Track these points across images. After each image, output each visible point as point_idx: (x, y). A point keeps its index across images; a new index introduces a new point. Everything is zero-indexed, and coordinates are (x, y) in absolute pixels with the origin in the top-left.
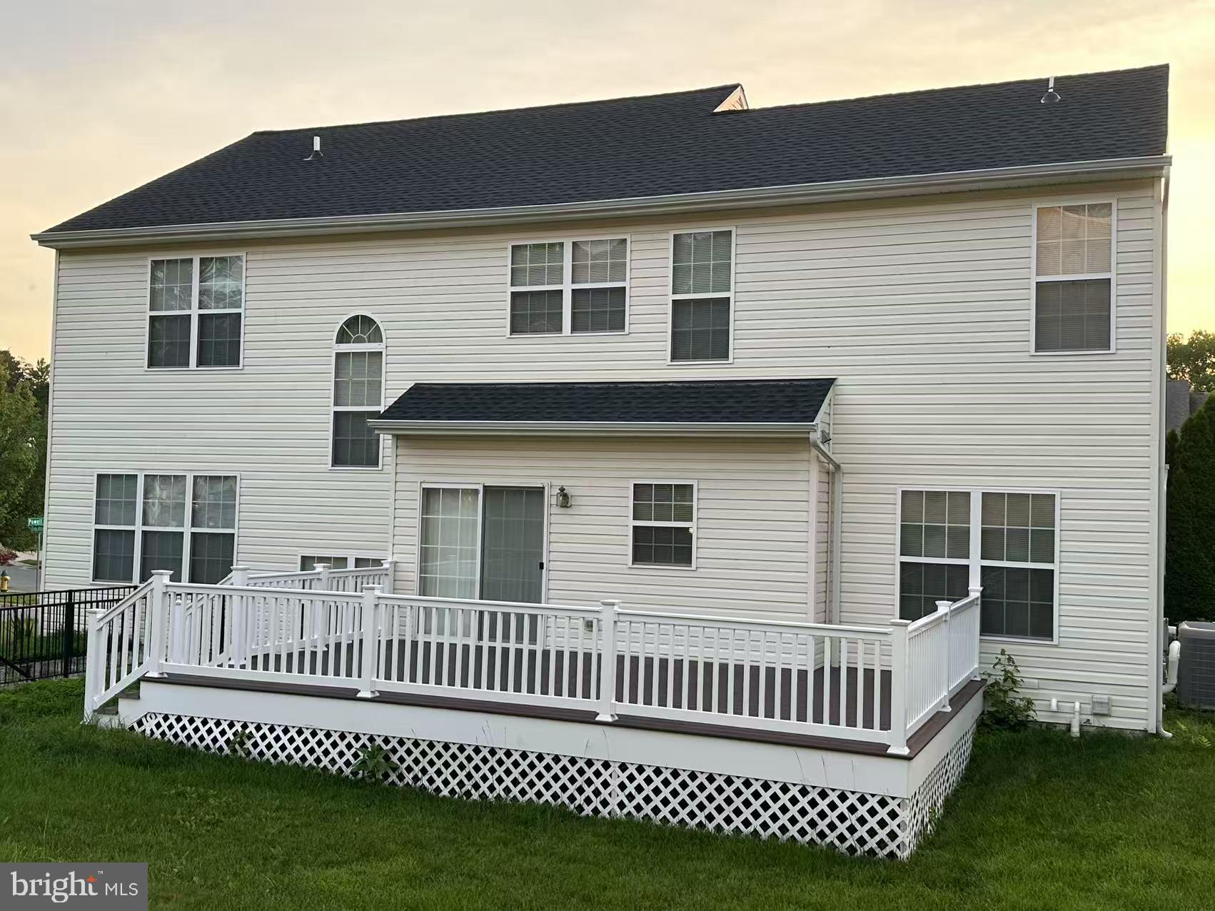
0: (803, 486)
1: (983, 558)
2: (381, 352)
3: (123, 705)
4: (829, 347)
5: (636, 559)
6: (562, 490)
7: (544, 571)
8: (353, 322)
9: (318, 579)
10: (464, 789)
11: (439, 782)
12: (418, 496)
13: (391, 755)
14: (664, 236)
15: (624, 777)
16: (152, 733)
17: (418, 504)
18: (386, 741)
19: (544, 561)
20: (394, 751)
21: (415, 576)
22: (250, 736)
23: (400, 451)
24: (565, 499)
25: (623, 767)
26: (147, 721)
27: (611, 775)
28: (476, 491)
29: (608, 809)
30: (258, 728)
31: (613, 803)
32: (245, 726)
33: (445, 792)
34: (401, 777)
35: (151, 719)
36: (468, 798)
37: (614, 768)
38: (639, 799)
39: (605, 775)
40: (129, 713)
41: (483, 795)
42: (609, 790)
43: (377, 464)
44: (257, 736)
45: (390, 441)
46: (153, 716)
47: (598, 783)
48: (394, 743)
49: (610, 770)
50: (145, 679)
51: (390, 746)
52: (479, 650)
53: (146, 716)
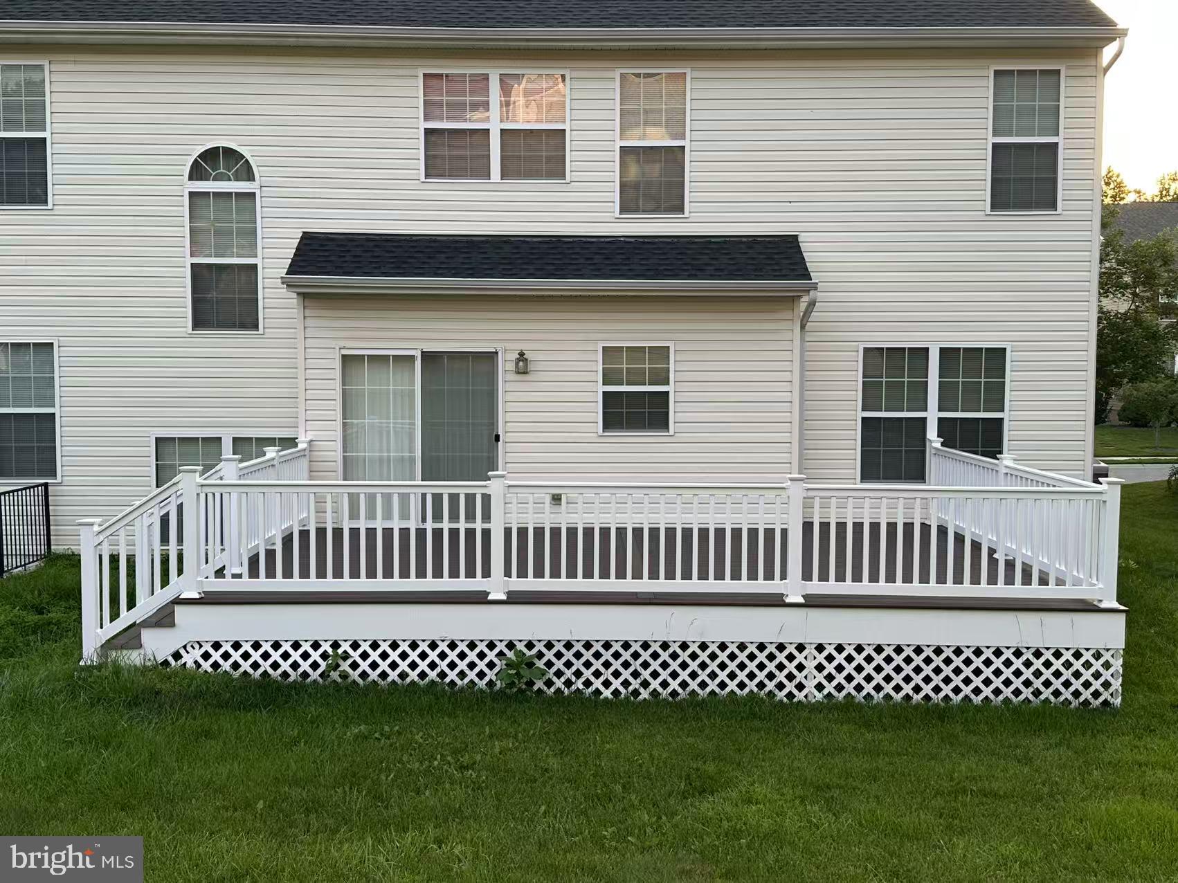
0: (787, 345)
1: (940, 410)
2: (255, 193)
3: (148, 636)
4: (790, 202)
5: (607, 425)
6: (522, 354)
7: (500, 443)
8: (210, 156)
9: (272, 465)
10: (631, 688)
11: (598, 684)
12: (338, 364)
13: (536, 661)
14: (609, 74)
15: (821, 658)
16: (198, 665)
17: (338, 374)
18: (530, 645)
19: (500, 433)
20: (540, 655)
21: (338, 456)
22: (346, 656)
23: (308, 313)
24: (523, 365)
25: (820, 648)
26: (188, 652)
27: (806, 658)
28: (412, 358)
29: (805, 692)
30: (355, 646)
31: (810, 686)
32: (336, 645)
33: (607, 693)
34: (549, 683)
35: (194, 648)
36: (635, 698)
37: (810, 650)
38: (840, 678)
39: (800, 658)
40: (157, 645)
41: (655, 693)
42: (805, 673)
43: (256, 327)
44: (355, 656)
45: (295, 301)
46: (197, 646)
47: (791, 667)
48: (540, 647)
49: (805, 653)
50: (179, 601)
51: (534, 651)
52: (421, 533)
53: (185, 647)
